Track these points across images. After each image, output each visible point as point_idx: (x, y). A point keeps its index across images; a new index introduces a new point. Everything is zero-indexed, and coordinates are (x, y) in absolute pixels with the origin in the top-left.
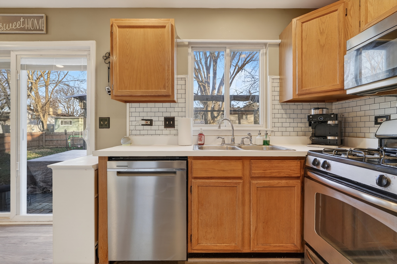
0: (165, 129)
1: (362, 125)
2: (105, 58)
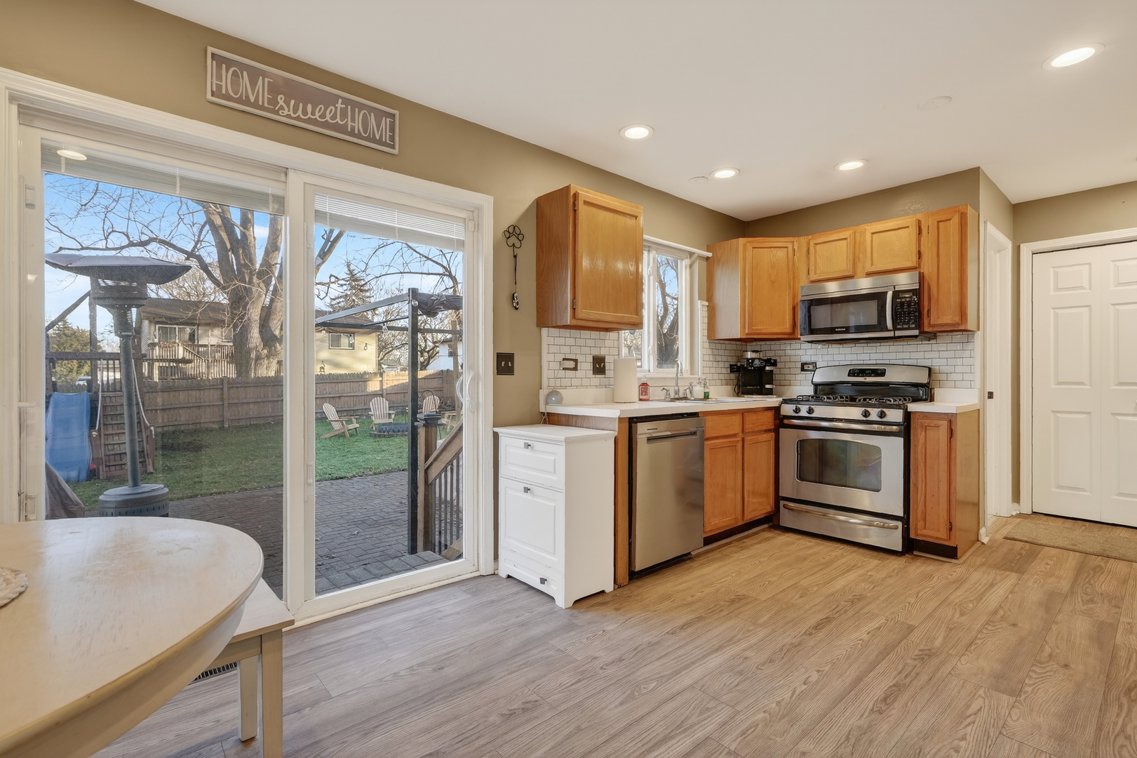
0: (594, 376)
1: (786, 371)
2: (507, 235)
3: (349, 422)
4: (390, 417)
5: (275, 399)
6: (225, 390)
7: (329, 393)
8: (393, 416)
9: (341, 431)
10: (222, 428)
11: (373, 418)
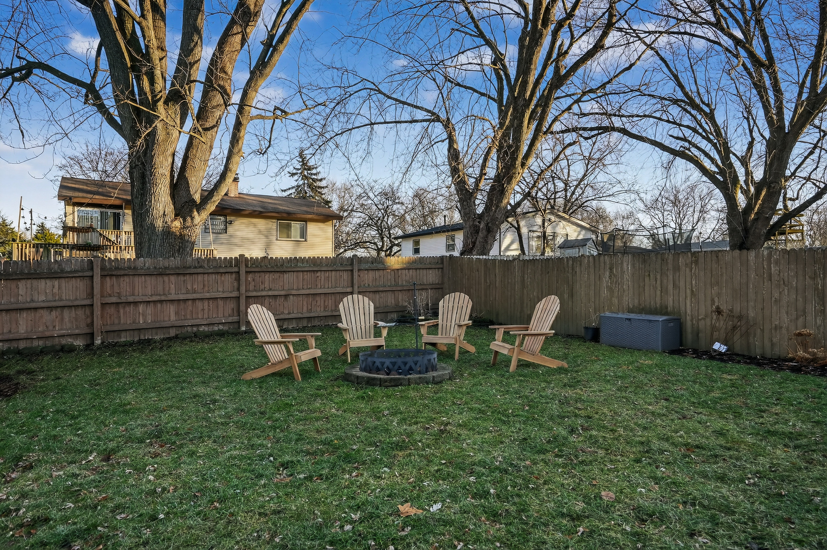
3: (302, 345)
4: (378, 334)
5: (181, 297)
6: (97, 279)
7: (270, 290)
8: (385, 333)
9: (286, 366)
10: (89, 347)
11: (347, 337)
